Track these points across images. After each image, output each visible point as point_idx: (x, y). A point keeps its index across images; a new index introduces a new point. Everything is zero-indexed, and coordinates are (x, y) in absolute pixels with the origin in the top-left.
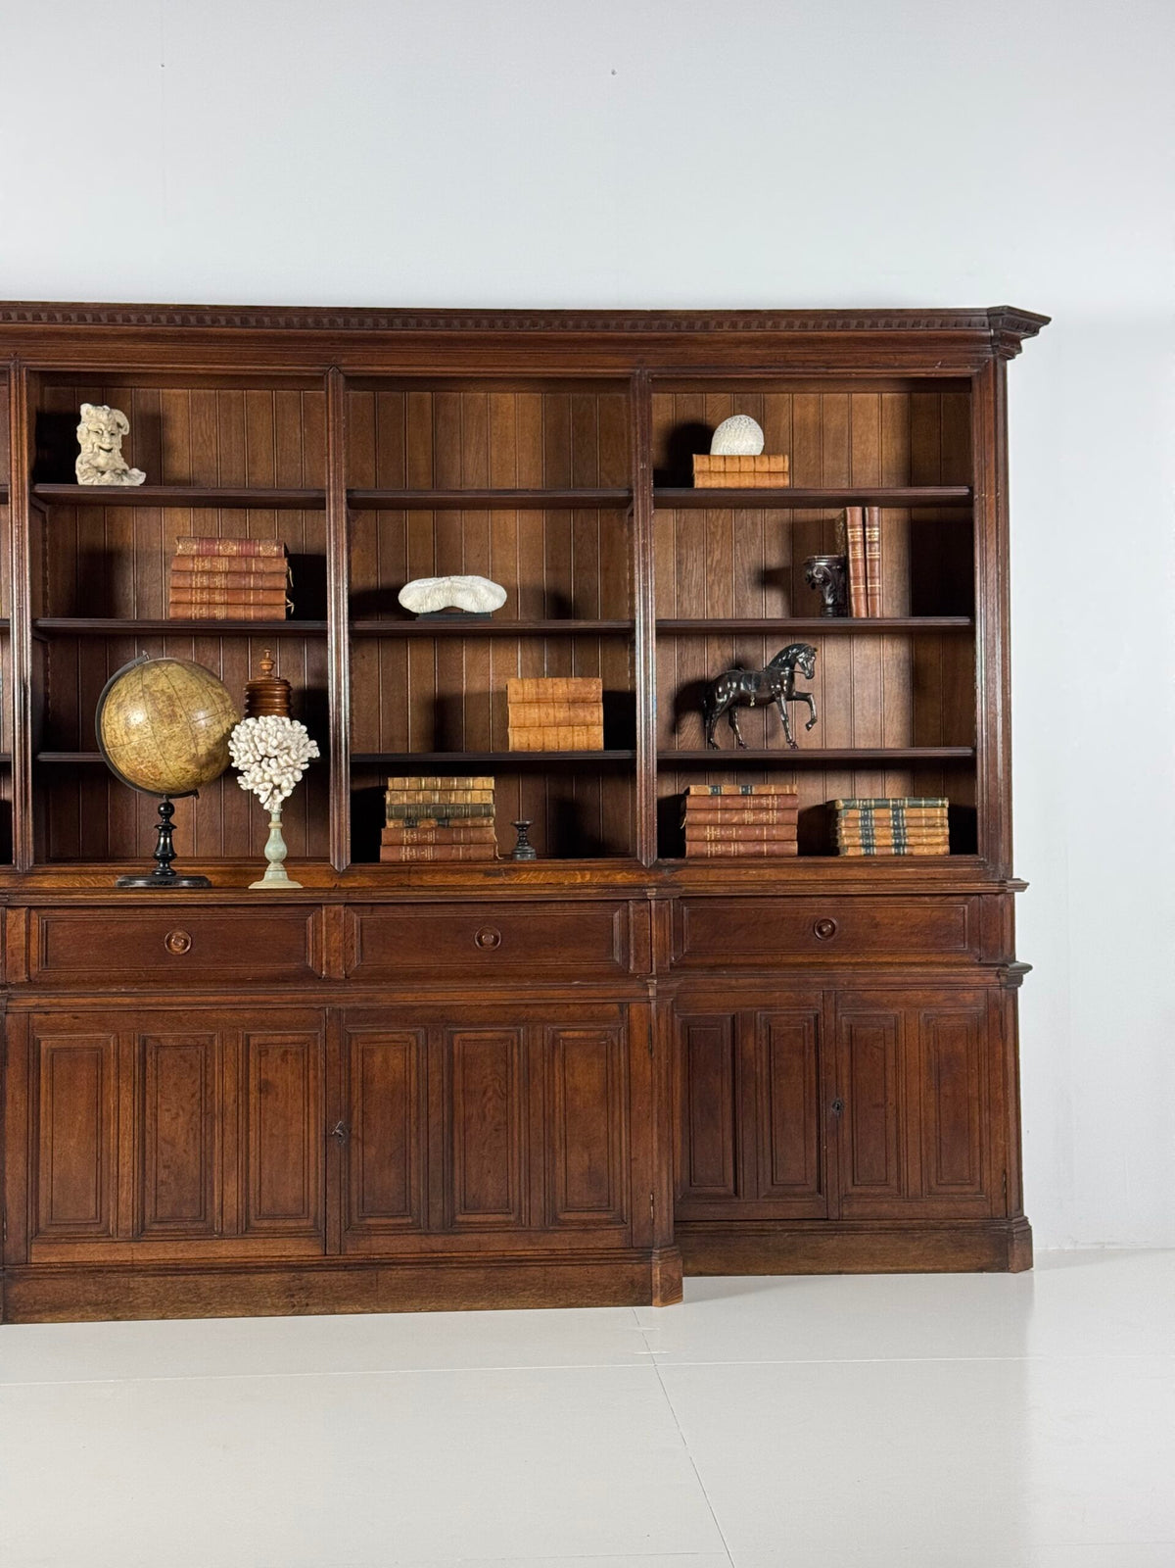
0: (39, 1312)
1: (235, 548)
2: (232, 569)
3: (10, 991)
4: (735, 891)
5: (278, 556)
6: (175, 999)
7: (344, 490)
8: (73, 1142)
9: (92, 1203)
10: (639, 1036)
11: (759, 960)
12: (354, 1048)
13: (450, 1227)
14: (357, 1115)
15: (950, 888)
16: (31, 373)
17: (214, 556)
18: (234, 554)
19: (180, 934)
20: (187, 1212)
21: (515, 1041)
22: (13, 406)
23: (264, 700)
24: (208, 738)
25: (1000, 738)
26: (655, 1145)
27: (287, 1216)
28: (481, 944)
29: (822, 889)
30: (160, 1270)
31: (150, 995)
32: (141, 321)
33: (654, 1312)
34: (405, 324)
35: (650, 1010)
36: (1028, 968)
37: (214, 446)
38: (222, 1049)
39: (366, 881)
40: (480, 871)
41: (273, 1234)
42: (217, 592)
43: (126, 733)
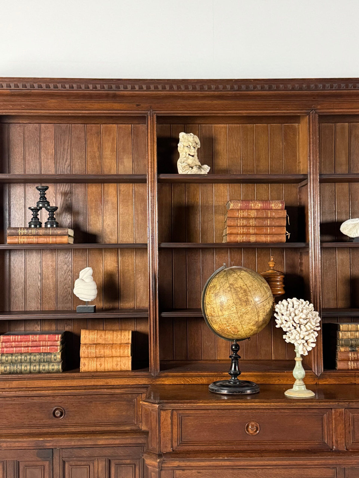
1: (260, 205)
2: (258, 216)
3: (163, 457)
5: (282, 209)
7: (318, 175)
16: (158, 117)
17: (248, 209)
18: (259, 208)
19: (253, 424)
22: (149, 134)
23: (273, 283)
24: (264, 312)
31: (240, 460)
32: (217, 89)
37: (239, 152)
39: (332, 381)
42: (251, 228)
43: (221, 310)
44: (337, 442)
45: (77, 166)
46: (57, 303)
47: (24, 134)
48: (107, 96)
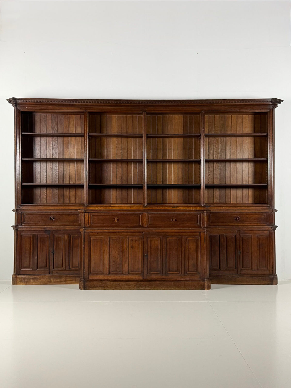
0: (91, 288)
3: (86, 228)
4: (220, 211)
6: (115, 230)
7: (146, 134)
8: (97, 256)
9: (100, 268)
10: (203, 239)
11: (224, 224)
12: (148, 240)
13: (167, 274)
14: (149, 253)
15: (262, 211)
16: (88, 113)
19: (116, 218)
20: (118, 270)
21: (179, 239)
25: (272, 182)
26: (206, 259)
27: (136, 271)
28: (173, 221)
29: (237, 211)
30: (113, 281)
31: (111, 229)
32: (109, 103)
33: (205, 291)
34: (158, 103)
35: (205, 234)
36: (277, 226)
37: (121, 126)
38: (124, 240)
39: (150, 208)
40: (171, 207)
41: (133, 274)
44: (144, 224)
45: (60, 130)
46: (52, 181)
47: (40, 118)
48: (70, 105)
